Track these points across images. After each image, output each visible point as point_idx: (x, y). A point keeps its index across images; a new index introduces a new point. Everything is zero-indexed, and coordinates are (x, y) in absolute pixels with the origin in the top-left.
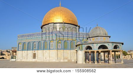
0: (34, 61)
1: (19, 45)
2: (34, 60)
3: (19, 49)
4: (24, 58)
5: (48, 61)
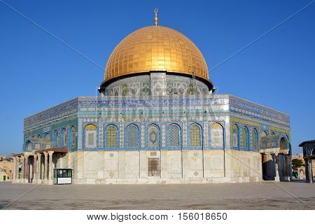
0: (155, 183)
1: (87, 133)
2: (153, 180)
3: (87, 145)
4: (112, 175)
5: (205, 182)
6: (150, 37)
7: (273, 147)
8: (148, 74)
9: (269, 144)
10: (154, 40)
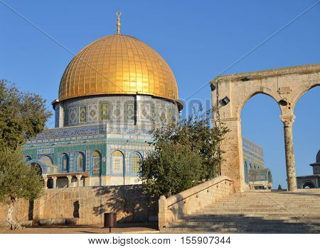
6: (130, 54)
7: (262, 180)
8: (135, 96)
9: (257, 177)
10: (137, 58)
